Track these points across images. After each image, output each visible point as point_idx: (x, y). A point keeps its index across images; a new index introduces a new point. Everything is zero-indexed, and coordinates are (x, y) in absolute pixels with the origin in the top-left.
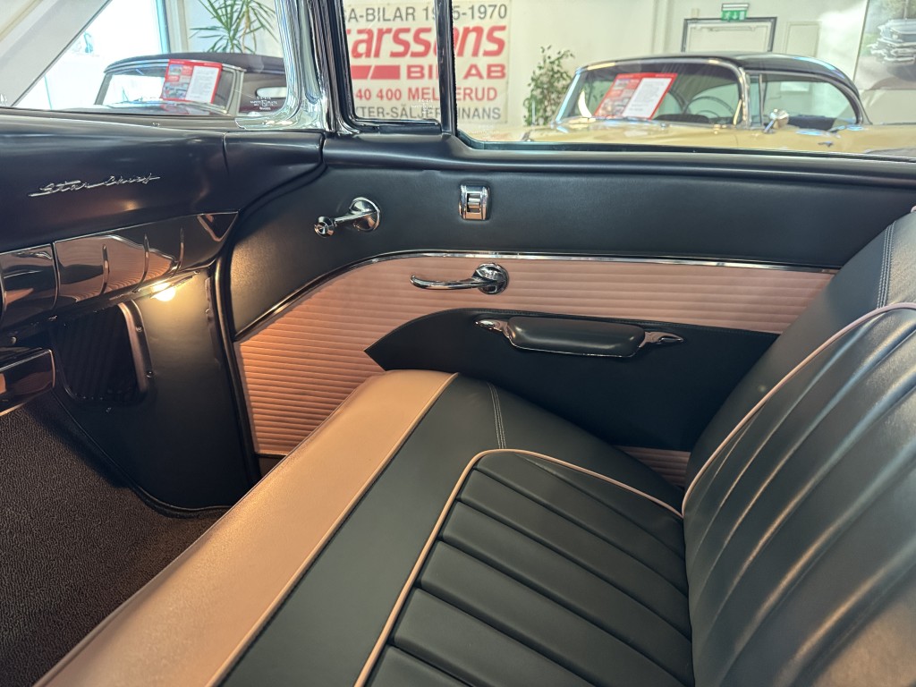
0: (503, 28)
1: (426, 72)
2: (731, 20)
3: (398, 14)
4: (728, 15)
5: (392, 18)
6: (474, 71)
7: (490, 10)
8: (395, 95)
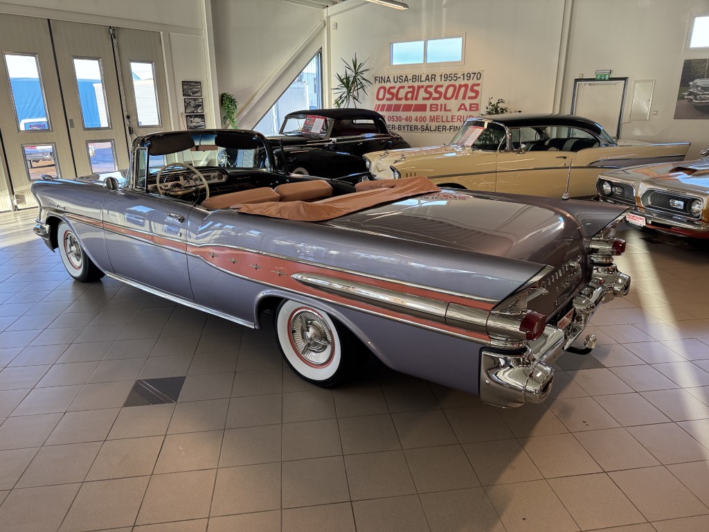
0: (478, 85)
1: (439, 108)
2: (601, 80)
3: (427, 79)
4: (599, 77)
5: (424, 80)
6: (463, 107)
7: (472, 76)
8: (423, 119)
